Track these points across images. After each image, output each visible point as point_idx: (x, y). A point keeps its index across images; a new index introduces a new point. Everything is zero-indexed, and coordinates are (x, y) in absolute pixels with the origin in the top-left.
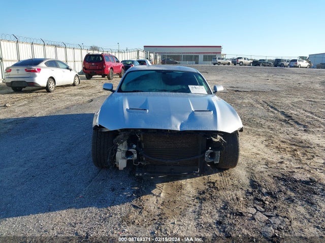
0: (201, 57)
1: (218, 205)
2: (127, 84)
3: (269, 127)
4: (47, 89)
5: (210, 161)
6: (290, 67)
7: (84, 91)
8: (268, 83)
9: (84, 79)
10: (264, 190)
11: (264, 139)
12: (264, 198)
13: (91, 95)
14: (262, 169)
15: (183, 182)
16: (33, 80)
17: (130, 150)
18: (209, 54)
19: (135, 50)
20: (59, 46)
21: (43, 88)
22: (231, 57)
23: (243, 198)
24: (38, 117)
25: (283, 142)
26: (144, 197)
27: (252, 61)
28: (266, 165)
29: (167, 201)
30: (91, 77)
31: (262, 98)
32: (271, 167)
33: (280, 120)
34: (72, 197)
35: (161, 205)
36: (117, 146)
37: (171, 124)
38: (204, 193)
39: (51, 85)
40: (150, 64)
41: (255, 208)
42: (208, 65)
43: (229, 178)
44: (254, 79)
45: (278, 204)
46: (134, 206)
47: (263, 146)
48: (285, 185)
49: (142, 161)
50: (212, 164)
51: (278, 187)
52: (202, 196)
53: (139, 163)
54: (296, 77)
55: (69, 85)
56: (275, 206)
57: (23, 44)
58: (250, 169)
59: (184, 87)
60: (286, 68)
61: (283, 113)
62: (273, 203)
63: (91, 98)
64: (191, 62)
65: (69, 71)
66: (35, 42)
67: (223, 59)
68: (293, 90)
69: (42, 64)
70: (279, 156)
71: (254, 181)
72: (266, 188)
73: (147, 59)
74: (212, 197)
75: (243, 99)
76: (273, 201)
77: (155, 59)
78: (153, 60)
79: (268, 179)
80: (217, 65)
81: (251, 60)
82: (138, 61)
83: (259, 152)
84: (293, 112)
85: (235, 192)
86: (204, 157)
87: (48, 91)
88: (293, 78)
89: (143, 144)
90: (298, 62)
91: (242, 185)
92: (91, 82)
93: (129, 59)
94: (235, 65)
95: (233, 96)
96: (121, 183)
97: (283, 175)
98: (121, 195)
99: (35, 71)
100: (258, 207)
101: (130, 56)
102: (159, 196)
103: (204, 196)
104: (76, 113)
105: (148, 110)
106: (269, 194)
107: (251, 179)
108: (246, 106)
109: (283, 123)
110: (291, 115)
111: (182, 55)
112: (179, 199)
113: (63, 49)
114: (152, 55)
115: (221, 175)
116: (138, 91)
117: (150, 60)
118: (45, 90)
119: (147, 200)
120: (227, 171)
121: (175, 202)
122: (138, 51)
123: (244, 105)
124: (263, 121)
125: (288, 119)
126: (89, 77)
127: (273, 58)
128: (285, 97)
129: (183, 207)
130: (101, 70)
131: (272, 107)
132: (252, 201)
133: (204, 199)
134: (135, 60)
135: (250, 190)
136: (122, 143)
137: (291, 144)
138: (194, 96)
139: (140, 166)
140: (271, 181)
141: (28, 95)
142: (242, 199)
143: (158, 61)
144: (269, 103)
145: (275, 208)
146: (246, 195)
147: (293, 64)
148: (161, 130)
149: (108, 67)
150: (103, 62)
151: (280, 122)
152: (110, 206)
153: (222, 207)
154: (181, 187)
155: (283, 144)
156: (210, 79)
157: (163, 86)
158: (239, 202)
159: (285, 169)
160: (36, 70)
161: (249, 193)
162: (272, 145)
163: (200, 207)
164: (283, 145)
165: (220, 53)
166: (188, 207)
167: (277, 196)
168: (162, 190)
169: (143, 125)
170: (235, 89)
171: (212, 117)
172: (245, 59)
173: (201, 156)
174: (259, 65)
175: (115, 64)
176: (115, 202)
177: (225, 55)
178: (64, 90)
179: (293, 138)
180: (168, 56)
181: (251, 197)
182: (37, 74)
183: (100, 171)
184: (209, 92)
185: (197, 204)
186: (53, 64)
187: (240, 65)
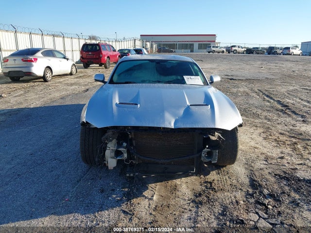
0: (196, 46)
1: (216, 210)
2: (119, 75)
3: (266, 118)
4: (44, 79)
5: (207, 160)
6: (283, 55)
7: (81, 81)
8: (263, 71)
9: (82, 68)
10: (266, 192)
11: (261, 130)
12: (266, 202)
13: (87, 85)
14: (262, 166)
15: (178, 181)
16: (30, 69)
17: (120, 149)
18: (204, 43)
19: (132, 39)
20: (57, 36)
21: (40, 78)
22: (225, 45)
23: (244, 201)
24: (33, 108)
25: (281, 134)
26: (135, 200)
27: (246, 49)
28: (265, 160)
29: (160, 206)
30: (89, 66)
31: (257, 87)
32: (271, 164)
33: (277, 110)
34: (57, 200)
35: (154, 211)
36: (107, 144)
37: (164, 121)
38: (200, 195)
39: (48, 75)
40: (146, 53)
41: (257, 213)
42: (203, 53)
43: (227, 177)
44: (248, 67)
45: (283, 208)
46: (124, 212)
47: (260, 139)
48: (289, 185)
49: (134, 159)
50: (209, 163)
51: (281, 187)
52: (198, 199)
53: (130, 161)
54: (289, 65)
55: (66, 75)
56: (279, 212)
57: (22, 34)
58: (249, 166)
59: (179, 78)
60: (279, 56)
61: (279, 102)
62: (276, 207)
63: (87, 87)
64: (186, 50)
65: (66, 60)
66: (33, 32)
67: (217, 47)
68: (288, 78)
69: (39, 54)
70: (279, 150)
71: (254, 180)
72: (268, 189)
73: (144, 47)
74: (209, 200)
75: (238, 87)
76: (277, 206)
77: (151, 48)
78: (149, 49)
79: (269, 177)
80: (211, 53)
81: (244, 48)
82: (134, 50)
83: (258, 146)
84: (289, 101)
85: (234, 193)
86: (201, 156)
87: (45, 81)
88: (285, 66)
89: (134, 142)
90: (291, 49)
91: (241, 184)
92: (89, 71)
93: (125, 48)
94: (229, 53)
95: (228, 85)
96: (111, 184)
97: (285, 173)
98: (110, 198)
99: (31, 61)
100: (260, 213)
101: (127, 45)
102: (151, 199)
103: (200, 199)
104: (70, 103)
105: (139, 105)
106: (271, 196)
107: (251, 178)
108: (242, 96)
109: (280, 113)
110: (287, 104)
111: (178, 43)
112: (173, 203)
113: (61, 39)
114: (148, 44)
115: (219, 174)
116: (130, 83)
117: (146, 49)
118: (42, 80)
119: (139, 204)
120: (224, 168)
121: (168, 207)
122: (135, 40)
123: (240, 94)
124: (259, 112)
125: (286, 109)
126: (86, 66)
127: (267, 46)
128: (280, 85)
129: (177, 213)
130: (98, 59)
131: (267, 96)
132: (253, 205)
133: (201, 203)
134: (132, 48)
135: (251, 191)
136: (111, 141)
137: (290, 137)
138: (189, 88)
139: (132, 165)
140: (273, 179)
141: (25, 85)
142: (242, 202)
143: (154, 49)
144: (264, 92)
145: (279, 213)
146: (247, 198)
147: (286, 52)
148: (153, 127)
149: (105, 56)
150: (100, 51)
151: (277, 112)
152: (98, 211)
153: (220, 212)
154: (175, 188)
155: (282, 136)
156: (205, 67)
157: (157, 77)
158: (240, 207)
159: (287, 165)
160: (33, 59)
161: (250, 195)
162: (270, 137)
163: (196, 212)
164: (282, 138)
165: (215, 41)
166: (183, 212)
167: (281, 199)
168: (155, 192)
169: (133, 123)
170: (229, 77)
171: (209, 112)
172: (239, 47)
173: (198, 155)
174: (252, 53)
175: (111, 53)
176: (103, 207)
177: (220, 43)
178: (61, 80)
179: (291, 130)
180: (164, 45)
181: (252, 200)
182: (33, 63)
183: (90, 169)
184: (205, 83)
185: (192, 209)
186: (49, 53)
187: (234, 53)
